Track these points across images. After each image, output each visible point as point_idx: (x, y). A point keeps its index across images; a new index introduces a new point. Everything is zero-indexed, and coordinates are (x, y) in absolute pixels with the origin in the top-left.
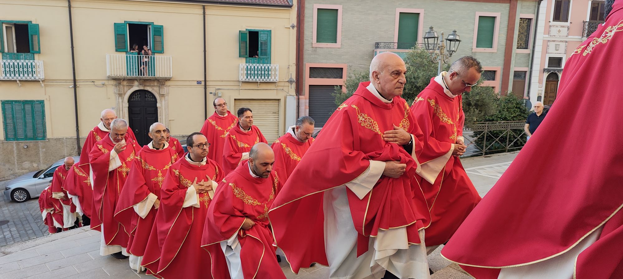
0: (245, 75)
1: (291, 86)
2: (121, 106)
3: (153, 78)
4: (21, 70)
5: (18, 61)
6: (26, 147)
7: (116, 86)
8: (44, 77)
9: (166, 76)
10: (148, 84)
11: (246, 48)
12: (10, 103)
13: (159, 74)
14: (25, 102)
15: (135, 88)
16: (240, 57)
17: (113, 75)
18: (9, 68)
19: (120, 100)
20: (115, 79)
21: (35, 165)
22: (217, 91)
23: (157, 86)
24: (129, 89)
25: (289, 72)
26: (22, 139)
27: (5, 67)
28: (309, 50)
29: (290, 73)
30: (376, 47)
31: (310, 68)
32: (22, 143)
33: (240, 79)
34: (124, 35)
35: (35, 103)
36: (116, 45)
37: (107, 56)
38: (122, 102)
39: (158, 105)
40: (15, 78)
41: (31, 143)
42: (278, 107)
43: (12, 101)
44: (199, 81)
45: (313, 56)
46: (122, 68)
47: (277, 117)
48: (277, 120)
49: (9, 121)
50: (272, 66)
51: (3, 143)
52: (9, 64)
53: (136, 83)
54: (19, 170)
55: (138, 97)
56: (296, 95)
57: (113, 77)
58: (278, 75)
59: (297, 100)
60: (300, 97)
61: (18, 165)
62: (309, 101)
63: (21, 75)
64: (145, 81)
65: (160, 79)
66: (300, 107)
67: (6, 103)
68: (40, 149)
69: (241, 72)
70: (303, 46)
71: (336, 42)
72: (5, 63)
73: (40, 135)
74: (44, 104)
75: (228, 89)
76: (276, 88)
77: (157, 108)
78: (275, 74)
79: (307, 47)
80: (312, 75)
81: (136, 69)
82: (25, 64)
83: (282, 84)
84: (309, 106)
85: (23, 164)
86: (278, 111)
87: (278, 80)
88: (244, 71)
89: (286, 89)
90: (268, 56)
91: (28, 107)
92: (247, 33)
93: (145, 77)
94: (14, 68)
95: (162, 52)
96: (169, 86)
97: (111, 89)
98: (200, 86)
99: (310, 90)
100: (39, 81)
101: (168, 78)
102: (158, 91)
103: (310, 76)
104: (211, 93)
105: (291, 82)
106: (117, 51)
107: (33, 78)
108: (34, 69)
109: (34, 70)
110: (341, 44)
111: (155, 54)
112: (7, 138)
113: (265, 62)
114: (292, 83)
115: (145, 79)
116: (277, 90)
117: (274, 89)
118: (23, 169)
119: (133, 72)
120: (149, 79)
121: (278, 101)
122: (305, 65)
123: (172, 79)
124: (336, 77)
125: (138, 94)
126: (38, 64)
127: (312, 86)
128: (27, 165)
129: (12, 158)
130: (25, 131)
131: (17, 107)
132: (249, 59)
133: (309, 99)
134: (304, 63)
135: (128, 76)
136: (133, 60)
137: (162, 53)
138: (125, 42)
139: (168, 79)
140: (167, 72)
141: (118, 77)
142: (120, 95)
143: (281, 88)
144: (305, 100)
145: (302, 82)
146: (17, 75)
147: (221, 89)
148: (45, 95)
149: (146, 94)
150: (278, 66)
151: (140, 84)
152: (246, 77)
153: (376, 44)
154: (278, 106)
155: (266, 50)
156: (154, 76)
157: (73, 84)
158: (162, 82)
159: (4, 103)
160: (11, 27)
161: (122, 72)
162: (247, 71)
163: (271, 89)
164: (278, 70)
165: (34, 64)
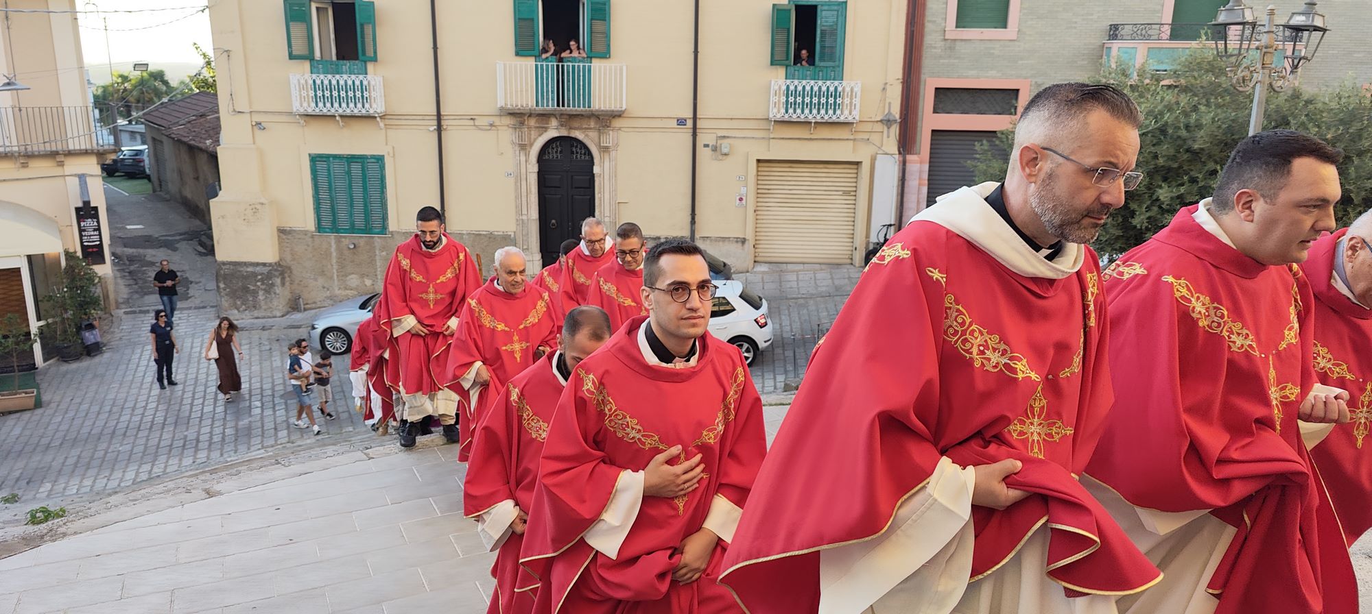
0: (781, 105)
1: (888, 133)
2: (523, 171)
3: (586, 111)
4: (343, 94)
5: (338, 77)
6: (352, 247)
7: (515, 128)
8: (383, 109)
9: (613, 108)
10: (576, 124)
11: (788, 43)
12: (324, 159)
13: (600, 104)
14: (352, 159)
15: (552, 133)
16: (772, 64)
17: (509, 106)
18: (323, 90)
19: (523, 158)
20: (512, 114)
21: (368, 282)
22: (719, 142)
23: (594, 128)
24: (540, 135)
25: (885, 100)
26: (346, 231)
27: (315, 88)
28: (935, 48)
29: (888, 101)
30: (1110, 36)
31: (936, 89)
32: (345, 237)
33: (771, 116)
34: (532, 21)
35: (368, 161)
36: (516, 42)
37: (498, 65)
38: (526, 161)
39: (596, 170)
40: (333, 110)
41: (361, 239)
42: (855, 180)
43: (328, 156)
44: (682, 119)
45: (947, 61)
46: (527, 90)
47: (853, 202)
48: (853, 211)
49: (324, 195)
50: (846, 85)
51: (313, 237)
52: (322, 83)
53: (554, 122)
54: (340, 292)
55: (556, 152)
56: (900, 153)
57: (509, 109)
58: (858, 106)
59: (901, 164)
60: (909, 157)
61: (339, 280)
62: (930, 167)
63: (344, 105)
64: (569, 119)
65: (600, 113)
66: (906, 183)
67: (318, 159)
68: (377, 252)
69: (773, 99)
70: (922, 36)
71: (1005, 27)
72: (314, 81)
73: (377, 224)
74: (384, 164)
75: (744, 138)
76: (852, 137)
77: (593, 175)
78: (851, 103)
79: (931, 39)
80: (940, 106)
81: (553, 92)
82: (350, 83)
83: (868, 127)
84: (929, 180)
85: (348, 278)
86: (854, 189)
87: (857, 118)
88: (779, 97)
89: (875, 138)
90: (837, 63)
91: (356, 168)
92: (790, 10)
93: (571, 110)
94: (331, 92)
95: (606, 55)
96: (620, 129)
97: (506, 135)
98: (685, 130)
99: (934, 142)
100: (375, 117)
101: (617, 111)
102: (596, 139)
103: (934, 108)
104: (706, 146)
105: (888, 122)
106: (517, 54)
107: (364, 111)
108: (365, 93)
109: (365, 96)
110: (1019, 31)
111: (593, 60)
112: (320, 227)
113: (828, 76)
114: (891, 125)
115: (571, 113)
116: (854, 140)
117: (847, 139)
118: (346, 289)
119: (548, 99)
120: (578, 113)
121: (856, 167)
122: (925, 81)
123: (624, 115)
124: (999, 110)
125: (557, 147)
126: (372, 83)
127: (939, 133)
128: (354, 280)
129: (329, 267)
130: (351, 215)
131: (338, 168)
132: (792, 69)
133: (930, 162)
134: (923, 77)
135: (537, 108)
136: (547, 74)
137: (606, 58)
138: (534, 34)
139: (617, 115)
140: (615, 100)
141: (519, 109)
142: (523, 147)
143: (866, 136)
144: (919, 166)
145: (916, 123)
146: (336, 105)
147: (728, 137)
148: (387, 144)
149: (572, 146)
150: (860, 85)
151: (562, 125)
152: (783, 111)
153: (1111, 29)
154: (857, 178)
155: (833, 48)
156: (589, 107)
157: (435, 123)
158: (605, 119)
159: (315, 159)
160: (327, 9)
161: (526, 99)
162: (787, 97)
163: (841, 137)
164: (859, 94)
165: (365, 83)
